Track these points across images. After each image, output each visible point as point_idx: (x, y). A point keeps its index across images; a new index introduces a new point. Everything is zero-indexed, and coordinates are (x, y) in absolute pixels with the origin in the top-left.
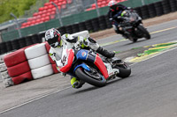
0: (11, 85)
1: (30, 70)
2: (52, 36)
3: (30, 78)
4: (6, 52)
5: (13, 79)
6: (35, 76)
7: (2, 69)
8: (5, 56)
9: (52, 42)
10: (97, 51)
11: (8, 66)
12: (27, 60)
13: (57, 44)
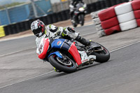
0: (103, 36)
1: (119, 24)
2: (36, 28)
3: (119, 30)
4: (100, 9)
5: (105, 30)
6: (123, 29)
7: (97, 23)
8: (99, 12)
9: (36, 32)
10: (76, 39)
11: (102, 21)
12: (116, 16)
13: (40, 34)
